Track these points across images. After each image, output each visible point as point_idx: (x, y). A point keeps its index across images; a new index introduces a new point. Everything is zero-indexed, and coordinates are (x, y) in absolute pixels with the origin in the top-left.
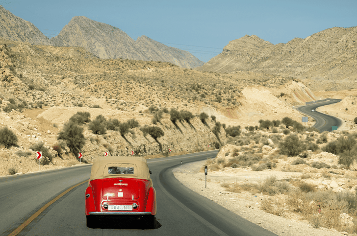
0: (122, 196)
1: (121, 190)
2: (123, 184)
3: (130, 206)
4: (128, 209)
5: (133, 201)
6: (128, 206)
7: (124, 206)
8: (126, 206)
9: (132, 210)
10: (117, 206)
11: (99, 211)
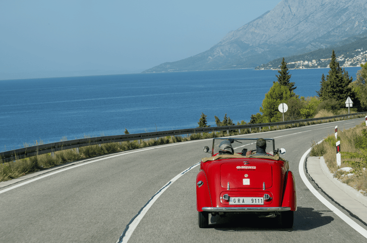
0: (249, 184)
1: (246, 176)
2: (250, 167)
3: (260, 198)
4: (257, 203)
5: (265, 192)
6: (257, 198)
7: (251, 198)
8: (254, 198)
9: (263, 204)
10: (241, 199)
11: (215, 206)
